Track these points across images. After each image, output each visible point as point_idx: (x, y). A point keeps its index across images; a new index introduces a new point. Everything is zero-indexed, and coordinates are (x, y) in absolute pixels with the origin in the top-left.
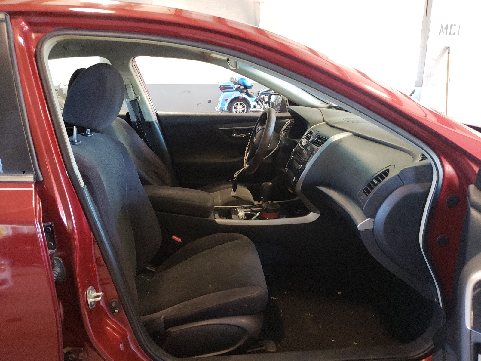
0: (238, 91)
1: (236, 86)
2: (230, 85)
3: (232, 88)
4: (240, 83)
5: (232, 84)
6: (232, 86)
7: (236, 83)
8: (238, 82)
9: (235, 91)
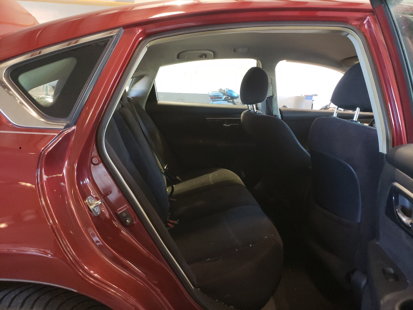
0: (226, 101)
1: (224, 97)
2: (219, 96)
3: (221, 98)
4: (228, 94)
5: (221, 95)
6: (221, 96)
7: (224, 94)
8: (226, 93)
9: (223, 100)
